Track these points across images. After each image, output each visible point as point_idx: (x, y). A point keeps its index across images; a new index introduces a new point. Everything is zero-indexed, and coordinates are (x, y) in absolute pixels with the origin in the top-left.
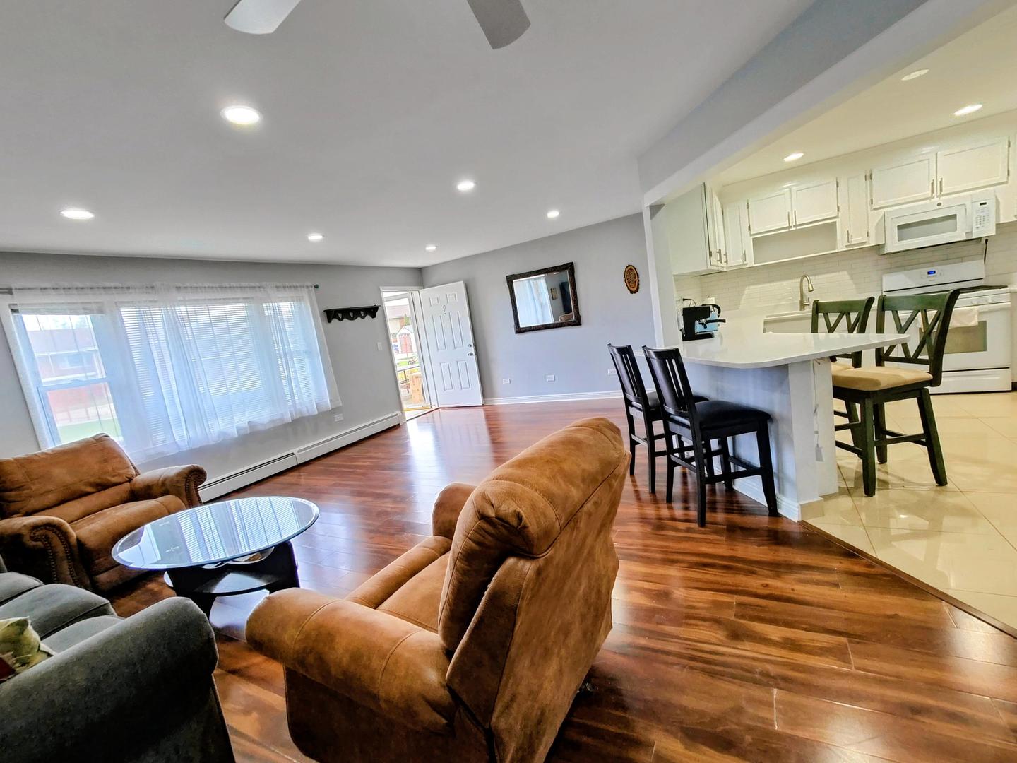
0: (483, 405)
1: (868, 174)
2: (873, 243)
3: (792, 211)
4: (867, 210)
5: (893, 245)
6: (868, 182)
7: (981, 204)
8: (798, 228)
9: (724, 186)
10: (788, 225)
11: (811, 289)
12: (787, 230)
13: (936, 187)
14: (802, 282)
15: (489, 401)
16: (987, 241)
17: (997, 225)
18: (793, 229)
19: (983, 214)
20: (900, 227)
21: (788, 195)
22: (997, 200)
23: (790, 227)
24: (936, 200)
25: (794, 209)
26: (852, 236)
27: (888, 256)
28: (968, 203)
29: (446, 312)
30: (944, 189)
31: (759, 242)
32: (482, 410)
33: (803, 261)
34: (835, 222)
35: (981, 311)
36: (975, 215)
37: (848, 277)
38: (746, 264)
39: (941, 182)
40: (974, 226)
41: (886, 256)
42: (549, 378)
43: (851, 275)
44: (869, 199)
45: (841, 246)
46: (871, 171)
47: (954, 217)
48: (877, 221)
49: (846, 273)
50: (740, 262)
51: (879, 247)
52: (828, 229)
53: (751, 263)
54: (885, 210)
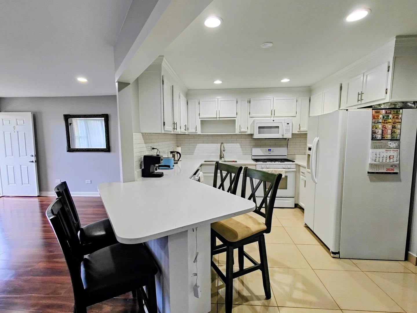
0: (38, 196)
1: (249, 101)
2: (249, 133)
3: (218, 109)
4: (248, 117)
5: (257, 136)
6: (249, 104)
7: (287, 124)
8: (220, 119)
9: (189, 90)
10: (216, 117)
11: (224, 150)
12: (216, 119)
13: (273, 112)
14: (221, 146)
15: (44, 194)
16: (288, 140)
17: (292, 134)
18: (218, 119)
19: (288, 128)
20: (260, 128)
21: (217, 102)
22: (292, 123)
23: (216, 118)
24: (272, 118)
25: (219, 109)
26: (241, 128)
27: (255, 140)
28: (283, 122)
29: (16, 131)
30: (275, 114)
31: (203, 122)
32: (37, 199)
33: (222, 135)
34: (235, 120)
35: (286, 171)
36: (285, 128)
37: (240, 147)
38: (197, 132)
39: (274, 111)
40: (285, 133)
41: (254, 140)
42: (87, 182)
43: (241, 146)
44: (249, 112)
45: (237, 132)
46: (250, 99)
47: (278, 127)
48: (251, 123)
49: (239, 144)
50: (194, 131)
51: (252, 135)
52: (233, 122)
53: (199, 132)
54: (254, 118)
